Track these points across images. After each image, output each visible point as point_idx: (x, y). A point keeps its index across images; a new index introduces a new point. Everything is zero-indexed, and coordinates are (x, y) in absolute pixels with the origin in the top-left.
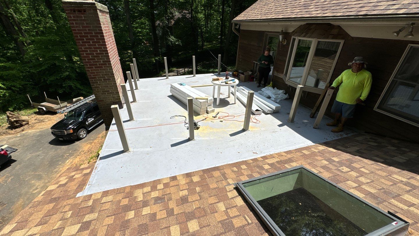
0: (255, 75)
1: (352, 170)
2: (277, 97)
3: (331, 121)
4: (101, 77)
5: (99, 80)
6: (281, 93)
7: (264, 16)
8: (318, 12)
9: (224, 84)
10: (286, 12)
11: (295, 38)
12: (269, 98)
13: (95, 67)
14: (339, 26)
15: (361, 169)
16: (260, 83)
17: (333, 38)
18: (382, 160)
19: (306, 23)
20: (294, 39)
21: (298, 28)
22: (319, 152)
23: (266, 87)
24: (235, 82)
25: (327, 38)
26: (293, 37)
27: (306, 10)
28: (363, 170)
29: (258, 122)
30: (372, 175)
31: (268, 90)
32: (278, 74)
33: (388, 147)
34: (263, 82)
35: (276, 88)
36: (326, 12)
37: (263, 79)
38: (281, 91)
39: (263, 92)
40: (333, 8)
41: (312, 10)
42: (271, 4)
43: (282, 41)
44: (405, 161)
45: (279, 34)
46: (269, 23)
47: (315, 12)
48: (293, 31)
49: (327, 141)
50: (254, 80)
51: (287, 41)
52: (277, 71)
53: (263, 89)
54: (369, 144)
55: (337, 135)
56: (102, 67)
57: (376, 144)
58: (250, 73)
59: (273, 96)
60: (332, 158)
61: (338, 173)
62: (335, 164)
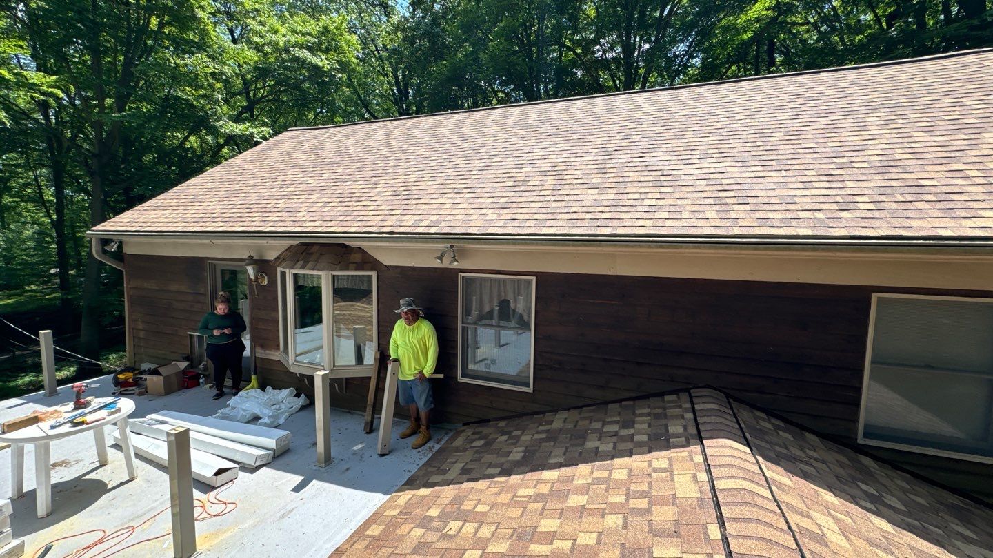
0: (201, 367)
1: (465, 521)
2: (278, 410)
3: (406, 426)
6: (286, 397)
7: (193, 224)
8: (317, 224)
9: (67, 428)
10: (250, 219)
11: (283, 270)
12: (255, 419)
14: (360, 248)
15: (477, 510)
16: (219, 385)
17: (357, 269)
18: (498, 470)
19: (298, 242)
20: (283, 274)
21: (286, 251)
22: (401, 513)
23: (240, 393)
24: (119, 410)
25: (347, 269)
26: (279, 270)
27: (293, 219)
28: (480, 508)
29: (230, 507)
30: (494, 511)
31: (250, 399)
32: (267, 352)
33: (498, 440)
34: (228, 382)
35: (269, 389)
36: (330, 224)
37: (228, 372)
38: (286, 392)
39: (234, 408)
40: (340, 218)
41: (304, 219)
43: (257, 279)
44: (522, 454)
45: (244, 263)
46: (213, 241)
47: (312, 224)
48: (278, 258)
49: (411, 474)
50: (201, 381)
51: (268, 278)
52: (262, 346)
53: (233, 401)
54: (474, 447)
55: (423, 452)
57: (482, 442)
58: (183, 365)
59: (266, 413)
60: (428, 514)
61: (446, 544)
62: (435, 524)
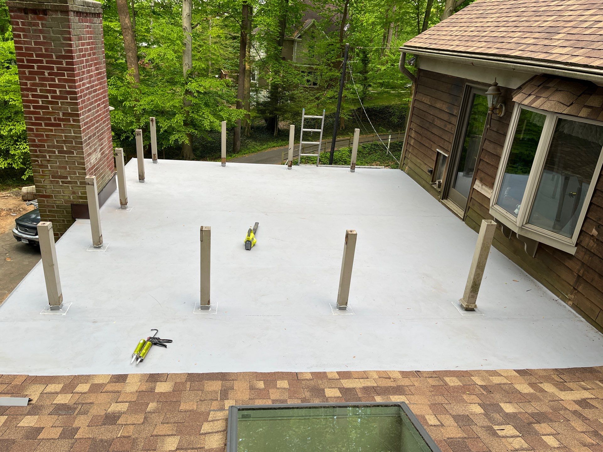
1: (522, 436)
4: (54, 147)
5: (49, 152)
13: (46, 125)
15: (545, 437)
21: (529, 80)
22: (484, 387)
28: (549, 439)
32: (483, 186)
36: (578, 52)
41: (557, 43)
42: (493, 16)
43: (494, 108)
48: (520, 88)
56: (59, 125)
60: (502, 405)
61: (483, 434)
62: (497, 416)
